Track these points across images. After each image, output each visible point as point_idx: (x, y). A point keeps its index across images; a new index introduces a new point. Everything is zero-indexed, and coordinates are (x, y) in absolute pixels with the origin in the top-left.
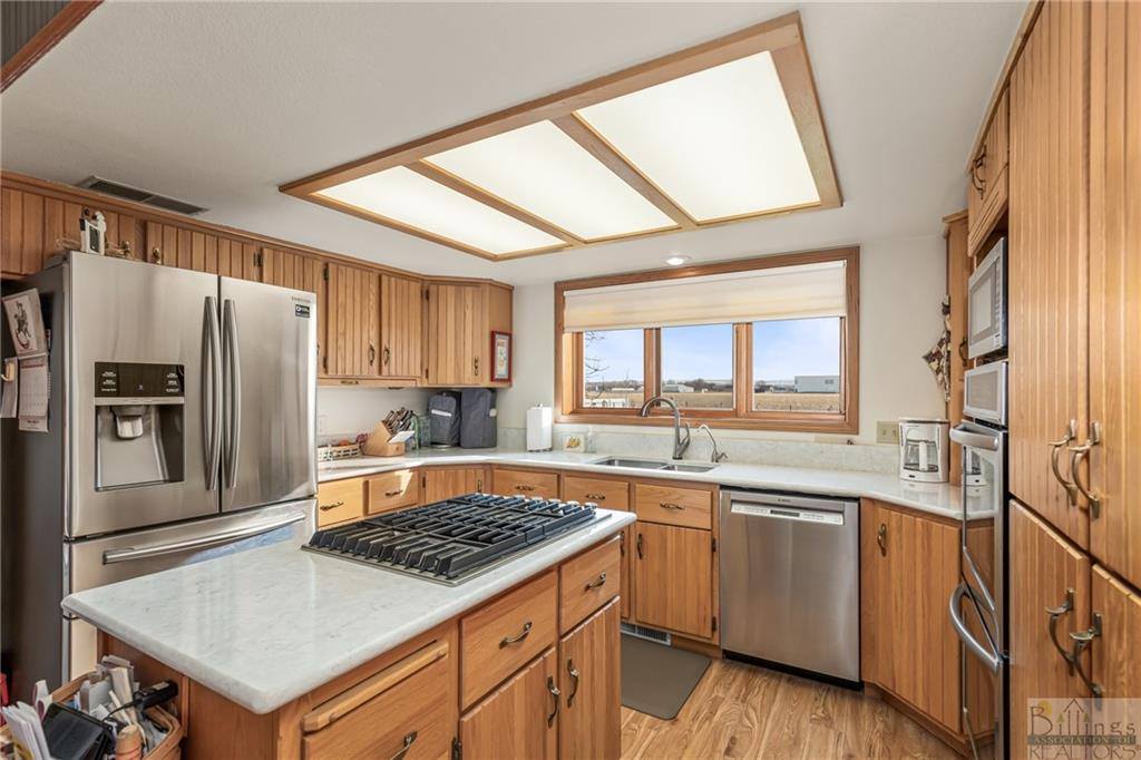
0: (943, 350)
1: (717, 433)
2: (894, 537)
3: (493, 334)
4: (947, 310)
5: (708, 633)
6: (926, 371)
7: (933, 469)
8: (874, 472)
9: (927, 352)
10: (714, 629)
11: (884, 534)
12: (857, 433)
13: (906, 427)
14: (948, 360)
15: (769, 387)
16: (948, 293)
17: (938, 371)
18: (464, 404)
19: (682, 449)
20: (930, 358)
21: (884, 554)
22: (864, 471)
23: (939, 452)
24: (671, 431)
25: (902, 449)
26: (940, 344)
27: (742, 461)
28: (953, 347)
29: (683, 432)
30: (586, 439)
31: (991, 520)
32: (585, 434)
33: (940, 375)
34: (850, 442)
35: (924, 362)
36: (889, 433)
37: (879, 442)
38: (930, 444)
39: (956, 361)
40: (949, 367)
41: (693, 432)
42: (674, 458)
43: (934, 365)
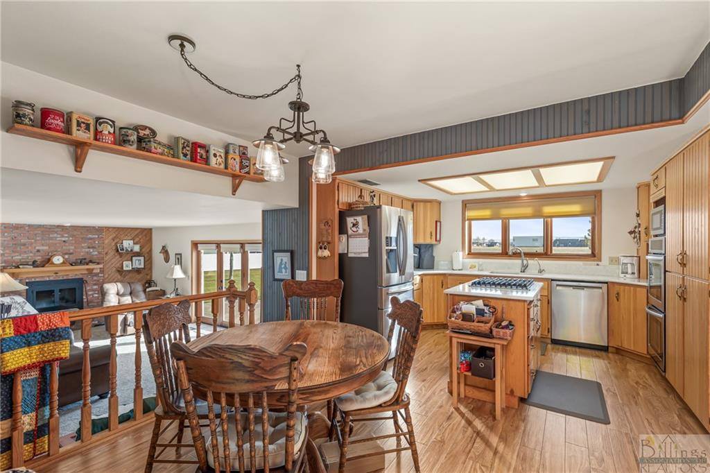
0: (637, 230)
1: (541, 262)
2: (622, 294)
3: (436, 222)
4: (638, 215)
5: (546, 333)
6: (630, 237)
7: (633, 273)
8: (608, 275)
9: (630, 231)
10: (548, 332)
11: (618, 294)
12: (601, 261)
13: (622, 258)
14: (639, 234)
15: (496, 243)
16: (638, 209)
17: (635, 238)
18: (422, 251)
19: (524, 268)
20: (631, 233)
21: (618, 300)
22: (604, 276)
23: (636, 267)
24: (520, 261)
25: (620, 267)
26: (635, 227)
27: (549, 273)
28: (642, 229)
29: (525, 262)
30: (479, 264)
31: (660, 286)
32: (478, 263)
33: (636, 240)
34: (598, 265)
35: (629, 235)
36: (614, 261)
37: (610, 264)
38: (632, 264)
39: (643, 235)
40: (640, 237)
41: (530, 262)
42: (521, 272)
43: (633, 235)
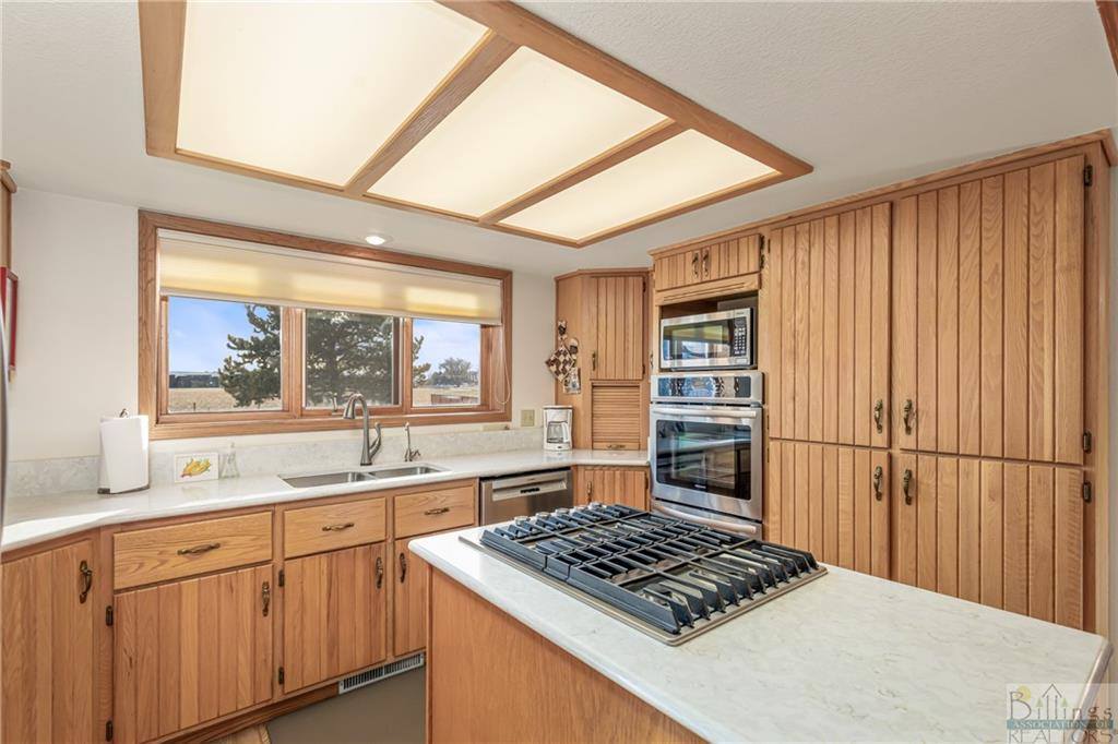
2: (597, 489)
8: (523, 449)
9: (546, 359)
11: (591, 488)
12: (511, 421)
17: (557, 373)
19: (371, 452)
20: (549, 363)
22: (516, 450)
23: (570, 428)
24: (360, 434)
25: (545, 430)
26: (557, 354)
28: (585, 357)
30: (223, 456)
32: (219, 451)
33: (562, 376)
34: (507, 428)
36: (528, 418)
37: (522, 425)
42: (362, 465)
43: (554, 368)
